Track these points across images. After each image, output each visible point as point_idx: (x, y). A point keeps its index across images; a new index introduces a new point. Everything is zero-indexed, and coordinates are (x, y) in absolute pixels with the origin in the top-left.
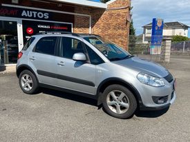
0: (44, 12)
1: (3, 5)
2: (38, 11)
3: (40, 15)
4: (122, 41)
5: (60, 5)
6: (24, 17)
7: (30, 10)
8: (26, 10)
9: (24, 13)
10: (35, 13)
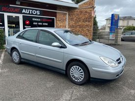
1: (10, 5)
2: (33, 10)
3: (34, 12)
4: (88, 30)
5: (47, 6)
9: (24, 11)
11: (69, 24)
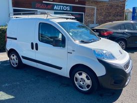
0: (67, 6)
1: (44, 2)
3: (65, 8)
6: (56, 10)
7: (59, 5)
8: (57, 5)
9: (55, 7)
10: (62, 7)
11: (97, 19)
